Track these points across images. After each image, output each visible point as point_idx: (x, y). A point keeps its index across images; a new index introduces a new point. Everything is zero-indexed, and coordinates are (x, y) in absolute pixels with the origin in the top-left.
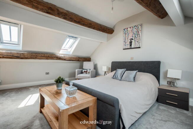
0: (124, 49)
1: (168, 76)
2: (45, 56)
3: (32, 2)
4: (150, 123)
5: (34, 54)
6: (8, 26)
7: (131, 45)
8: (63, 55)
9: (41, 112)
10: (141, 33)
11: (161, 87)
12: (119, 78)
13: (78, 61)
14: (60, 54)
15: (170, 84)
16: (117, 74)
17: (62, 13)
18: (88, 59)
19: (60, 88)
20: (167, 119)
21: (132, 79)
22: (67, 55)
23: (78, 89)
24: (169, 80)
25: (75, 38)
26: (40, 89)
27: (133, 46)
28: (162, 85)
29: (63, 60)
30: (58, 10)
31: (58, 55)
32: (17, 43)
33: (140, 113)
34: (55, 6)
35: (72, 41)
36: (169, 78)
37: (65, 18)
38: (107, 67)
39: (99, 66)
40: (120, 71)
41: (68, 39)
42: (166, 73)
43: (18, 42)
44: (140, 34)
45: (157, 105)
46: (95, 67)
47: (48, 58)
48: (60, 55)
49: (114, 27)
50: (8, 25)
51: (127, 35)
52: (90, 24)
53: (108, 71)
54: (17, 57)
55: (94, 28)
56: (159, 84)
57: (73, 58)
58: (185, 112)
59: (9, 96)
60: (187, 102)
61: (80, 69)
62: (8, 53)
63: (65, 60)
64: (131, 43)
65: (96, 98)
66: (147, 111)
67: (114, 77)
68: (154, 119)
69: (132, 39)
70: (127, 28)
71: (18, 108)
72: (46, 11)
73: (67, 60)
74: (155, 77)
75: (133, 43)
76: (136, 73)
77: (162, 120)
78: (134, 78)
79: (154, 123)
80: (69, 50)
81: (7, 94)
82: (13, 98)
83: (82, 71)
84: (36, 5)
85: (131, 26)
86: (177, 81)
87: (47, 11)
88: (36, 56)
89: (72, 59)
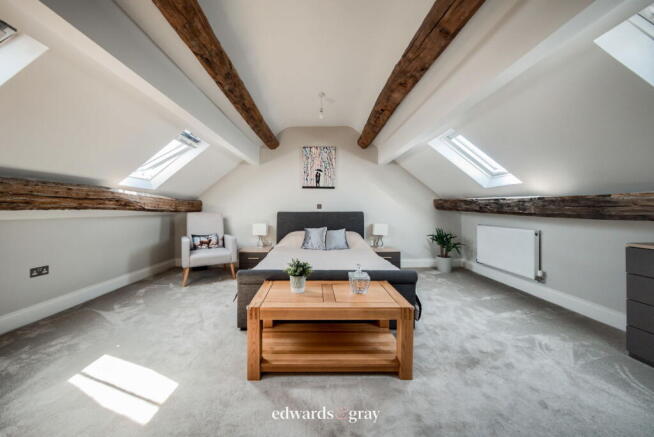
0: (304, 187)
2: (74, 195)
5: (17, 187)
7: (318, 182)
8: (135, 193)
10: (336, 162)
13: (176, 210)
14: (125, 189)
22: (146, 191)
25: (195, 141)
27: (321, 184)
29: (135, 210)
31: (121, 191)
38: (267, 226)
44: (334, 164)
48: (127, 192)
49: (280, 135)
51: (310, 160)
57: (164, 202)
63: (142, 209)
64: (318, 177)
67: (307, 246)
69: (320, 170)
70: (311, 148)
73: (149, 210)
78: (347, 242)
83: (193, 242)
85: (318, 145)
87: (211, 56)
88: (30, 194)
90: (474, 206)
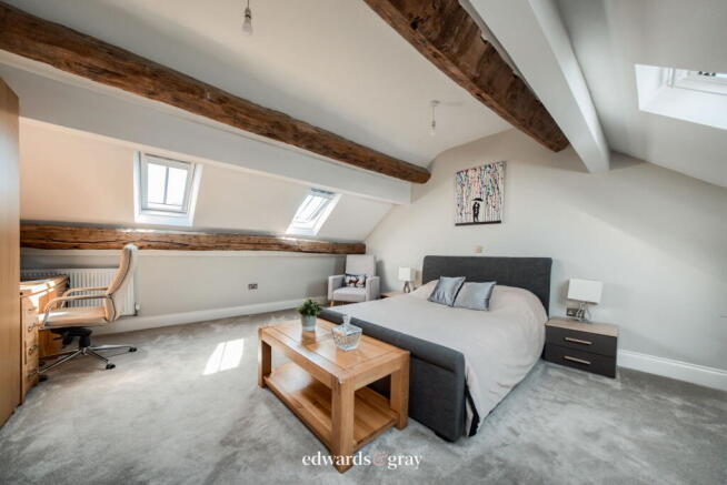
0: (457, 225)
1: (569, 297)
2: (252, 242)
3: (235, 111)
4: (529, 409)
5: (222, 239)
6: (164, 168)
7: (476, 215)
8: (295, 239)
9: (265, 385)
10: (504, 184)
11: (552, 324)
12: (449, 301)
13: (334, 253)
14: (287, 236)
15: (574, 315)
16: (441, 290)
17: (304, 135)
18: (359, 249)
19: (310, 329)
20: (568, 399)
21: (482, 303)
23: (364, 333)
24: (571, 305)
25: (330, 193)
26: (260, 330)
27: (481, 219)
28: (555, 318)
29: (295, 251)
30: (295, 128)
31: (283, 238)
32: (179, 208)
33: (507, 387)
34: (288, 117)
35: (318, 200)
36: (571, 300)
37: (310, 148)
38: (412, 270)
39: (388, 268)
40: (449, 283)
41: (309, 197)
42: (565, 287)
43: (183, 206)
44: (501, 187)
45: (542, 366)
46: (379, 270)
47: (258, 247)
48: (288, 239)
49: (432, 164)
50: (163, 164)
51: (465, 188)
52: (372, 160)
53: (414, 279)
54: (183, 247)
55: (380, 170)
56: (548, 314)
57: (321, 245)
58: (608, 381)
59: (170, 346)
60: (613, 358)
61: (335, 274)
62: (161, 236)
63: (300, 251)
64: (476, 209)
65: (408, 352)
66: (522, 382)
67: (434, 298)
68: (537, 398)
69: (480, 199)
70: (467, 171)
71: (202, 376)
72: (266, 131)
73: (307, 252)
74: (536, 298)
75: (481, 210)
76: (492, 287)
77: (555, 401)
78: (488, 300)
79: (539, 407)
80: (310, 224)
81: (161, 341)
82: (182, 352)
83: (344, 280)
84: (244, 117)
85: (477, 165)
86: (592, 310)
88: (229, 242)
89: (318, 249)
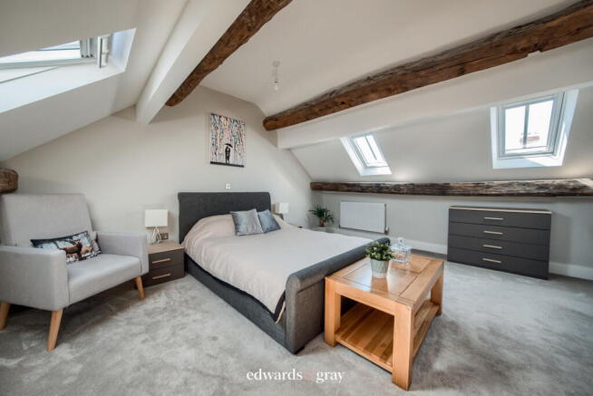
0: (212, 163)
7: (228, 158)
64: (227, 152)
69: (230, 145)
70: (220, 117)
90: (356, 188)
